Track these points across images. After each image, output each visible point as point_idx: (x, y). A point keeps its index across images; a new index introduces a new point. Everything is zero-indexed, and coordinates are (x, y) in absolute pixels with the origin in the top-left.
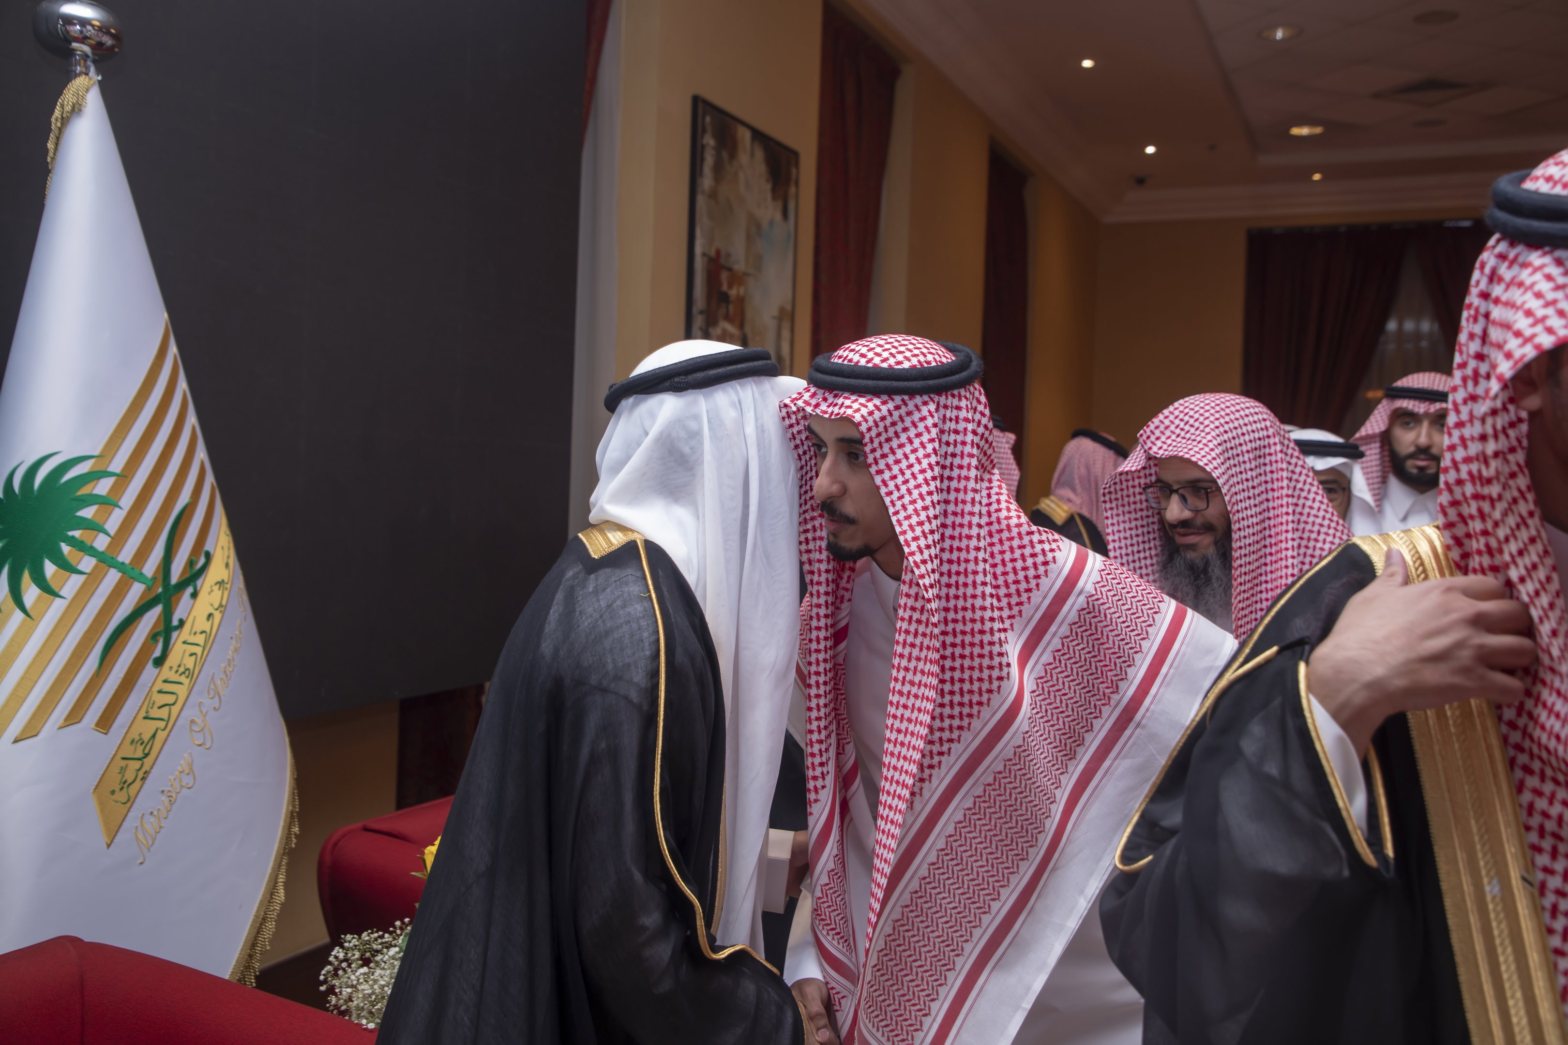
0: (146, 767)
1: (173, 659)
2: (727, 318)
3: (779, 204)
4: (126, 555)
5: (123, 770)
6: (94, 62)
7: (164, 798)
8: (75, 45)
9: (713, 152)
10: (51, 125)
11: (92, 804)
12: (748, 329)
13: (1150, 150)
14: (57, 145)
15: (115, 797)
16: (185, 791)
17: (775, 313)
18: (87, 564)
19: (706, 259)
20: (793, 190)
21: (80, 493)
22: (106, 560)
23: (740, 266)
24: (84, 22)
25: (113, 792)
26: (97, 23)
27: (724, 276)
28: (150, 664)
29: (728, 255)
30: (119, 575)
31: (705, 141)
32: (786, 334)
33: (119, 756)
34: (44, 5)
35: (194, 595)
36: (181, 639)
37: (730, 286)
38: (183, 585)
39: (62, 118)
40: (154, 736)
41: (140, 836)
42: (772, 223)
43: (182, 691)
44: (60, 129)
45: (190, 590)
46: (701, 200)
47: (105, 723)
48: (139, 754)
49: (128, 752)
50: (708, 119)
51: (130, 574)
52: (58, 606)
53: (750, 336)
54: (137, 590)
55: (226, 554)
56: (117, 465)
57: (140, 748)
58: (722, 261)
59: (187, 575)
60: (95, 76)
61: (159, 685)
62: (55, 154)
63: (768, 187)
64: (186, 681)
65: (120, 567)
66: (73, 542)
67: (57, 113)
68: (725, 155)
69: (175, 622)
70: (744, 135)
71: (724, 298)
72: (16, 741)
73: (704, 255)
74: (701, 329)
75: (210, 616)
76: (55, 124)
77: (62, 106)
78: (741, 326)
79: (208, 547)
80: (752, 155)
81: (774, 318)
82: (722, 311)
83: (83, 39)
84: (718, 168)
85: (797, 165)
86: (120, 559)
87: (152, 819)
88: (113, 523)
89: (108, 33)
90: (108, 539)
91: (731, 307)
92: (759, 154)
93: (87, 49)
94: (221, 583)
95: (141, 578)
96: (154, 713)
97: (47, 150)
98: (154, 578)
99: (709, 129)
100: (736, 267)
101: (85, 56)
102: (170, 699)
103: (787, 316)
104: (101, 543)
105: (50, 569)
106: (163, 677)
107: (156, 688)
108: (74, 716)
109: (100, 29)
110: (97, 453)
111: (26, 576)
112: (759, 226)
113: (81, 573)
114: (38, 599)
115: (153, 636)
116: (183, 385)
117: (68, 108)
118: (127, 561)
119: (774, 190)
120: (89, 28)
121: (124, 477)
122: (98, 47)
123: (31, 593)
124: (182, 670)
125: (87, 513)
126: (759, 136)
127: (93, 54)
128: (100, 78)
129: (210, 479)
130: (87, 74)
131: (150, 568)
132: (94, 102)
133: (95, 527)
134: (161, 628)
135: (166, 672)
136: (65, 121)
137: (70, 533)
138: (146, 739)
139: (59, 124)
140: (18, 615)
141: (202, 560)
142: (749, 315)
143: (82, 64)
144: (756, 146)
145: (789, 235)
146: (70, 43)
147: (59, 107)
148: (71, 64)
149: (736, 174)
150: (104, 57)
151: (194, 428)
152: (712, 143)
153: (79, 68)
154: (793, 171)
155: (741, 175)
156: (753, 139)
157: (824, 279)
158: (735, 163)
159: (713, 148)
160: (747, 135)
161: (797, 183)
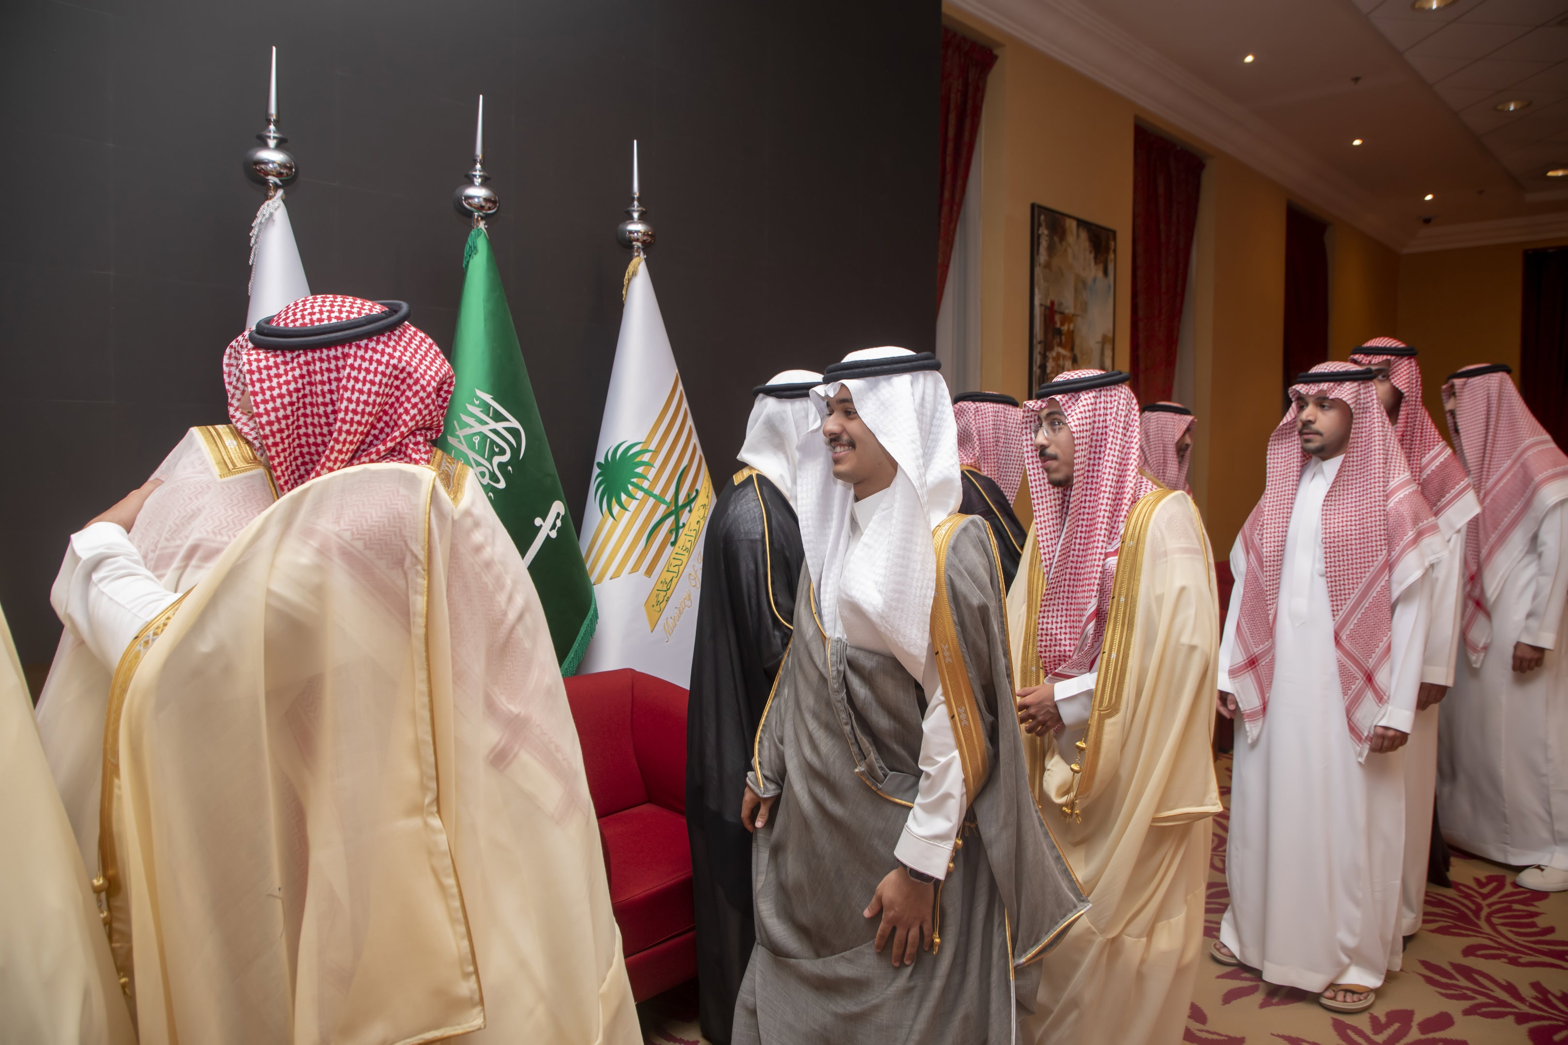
0: (668, 595)
1: (680, 543)
2: (1060, 344)
3: (1101, 266)
4: (657, 491)
5: (657, 596)
6: (643, 249)
7: (677, 610)
8: (634, 243)
9: (1046, 238)
10: (624, 282)
11: (643, 611)
12: (1077, 351)
13: (1429, 197)
14: (627, 291)
15: (654, 608)
16: (687, 608)
17: (1099, 339)
18: (640, 495)
19: (1043, 308)
20: (1112, 256)
21: (636, 460)
22: (648, 493)
23: (1069, 310)
24: (637, 232)
25: (653, 606)
26: (643, 231)
27: (1057, 318)
28: (669, 544)
29: (1061, 304)
30: (654, 500)
31: (1040, 232)
32: (1108, 353)
33: (655, 589)
34: (621, 226)
35: (690, 511)
36: (684, 533)
37: (1062, 324)
38: (684, 506)
40: (672, 580)
41: (666, 628)
42: (1095, 280)
43: (685, 559)
44: (628, 284)
45: (688, 508)
46: (1038, 270)
47: (649, 572)
48: (666, 589)
49: (660, 587)
50: (1042, 217)
51: (659, 499)
52: (627, 515)
53: (1079, 355)
54: (662, 508)
55: (707, 491)
56: (652, 447)
57: (665, 586)
58: (1056, 308)
59: (687, 501)
60: (642, 256)
61: (674, 556)
62: (626, 296)
63: (1092, 255)
64: (687, 554)
65: (655, 496)
66: (633, 484)
67: (626, 277)
68: (1056, 239)
69: (681, 525)
70: (1072, 225)
71: (1059, 332)
72: (611, 579)
73: (1041, 305)
74: (1040, 353)
75: (698, 522)
76: (626, 282)
77: (629, 273)
78: (1072, 350)
79: (698, 487)
80: (1078, 236)
81: (1098, 343)
82: (1057, 340)
83: (637, 240)
84: (1051, 249)
85: (1115, 239)
86: (655, 492)
87: (672, 620)
88: (651, 475)
89: (648, 235)
90: (649, 483)
91: (1063, 337)
92: (1084, 235)
93: (639, 244)
94: (704, 506)
95: (664, 502)
96: (672, 569)
97: (623, 295)
98: (671, 502)
99: (1043, 224)
100: (1067, 311)
101: (639, 248)
102: (679, 562)
103: (1109, 341)
104: (646, 484)
105: (624, 497)
106: (675, 551)
107: (672, 557)
108: (635, 569)
109: (644, 233)
110: (643, 441)
111: (614, 500)
112: (1084, 283)
113: (637, 499)
114: (619, 511)
115: (671, 531)
116: (685, 405)
117: (631, 274)
118: (658, 494)
119: (1096, 258)
120: (640, 234)
121: (656, 452)
122: (644, 242)
123: (616, 509)
124: (684, 548)
125: (640, 470)
126: (1081, 223)
127: (643, 245)
128: (645, 257)
129: (699, 452)
130: (639, 256)
131: (669, 497)
132: (643, 268)
133: (643, 477)
134: (674, 527)
135: (677, 549)
136: (629, 280)
137: (632, 480)
138: (668, 582)
140: (611, 519)
141: (694, 494)
142: (1077, 342)
143: (637, 252)
144: (1081, 230)
145: (1109, 286)
146: (632, 242)
147: (627, 274)
148: (633, 252)
149: (1065, 250)
150: (647, 247)
151: (690, 427)
152: (1046, 232)
153: (636, 254)
154: (1112, 244)
155: (1069, 250)
156: (1078, 226)
157: (1141, 314)
158: (1064, 243)
159: (1047, 236)
160: (1074, 224)
161: (1115, 251)
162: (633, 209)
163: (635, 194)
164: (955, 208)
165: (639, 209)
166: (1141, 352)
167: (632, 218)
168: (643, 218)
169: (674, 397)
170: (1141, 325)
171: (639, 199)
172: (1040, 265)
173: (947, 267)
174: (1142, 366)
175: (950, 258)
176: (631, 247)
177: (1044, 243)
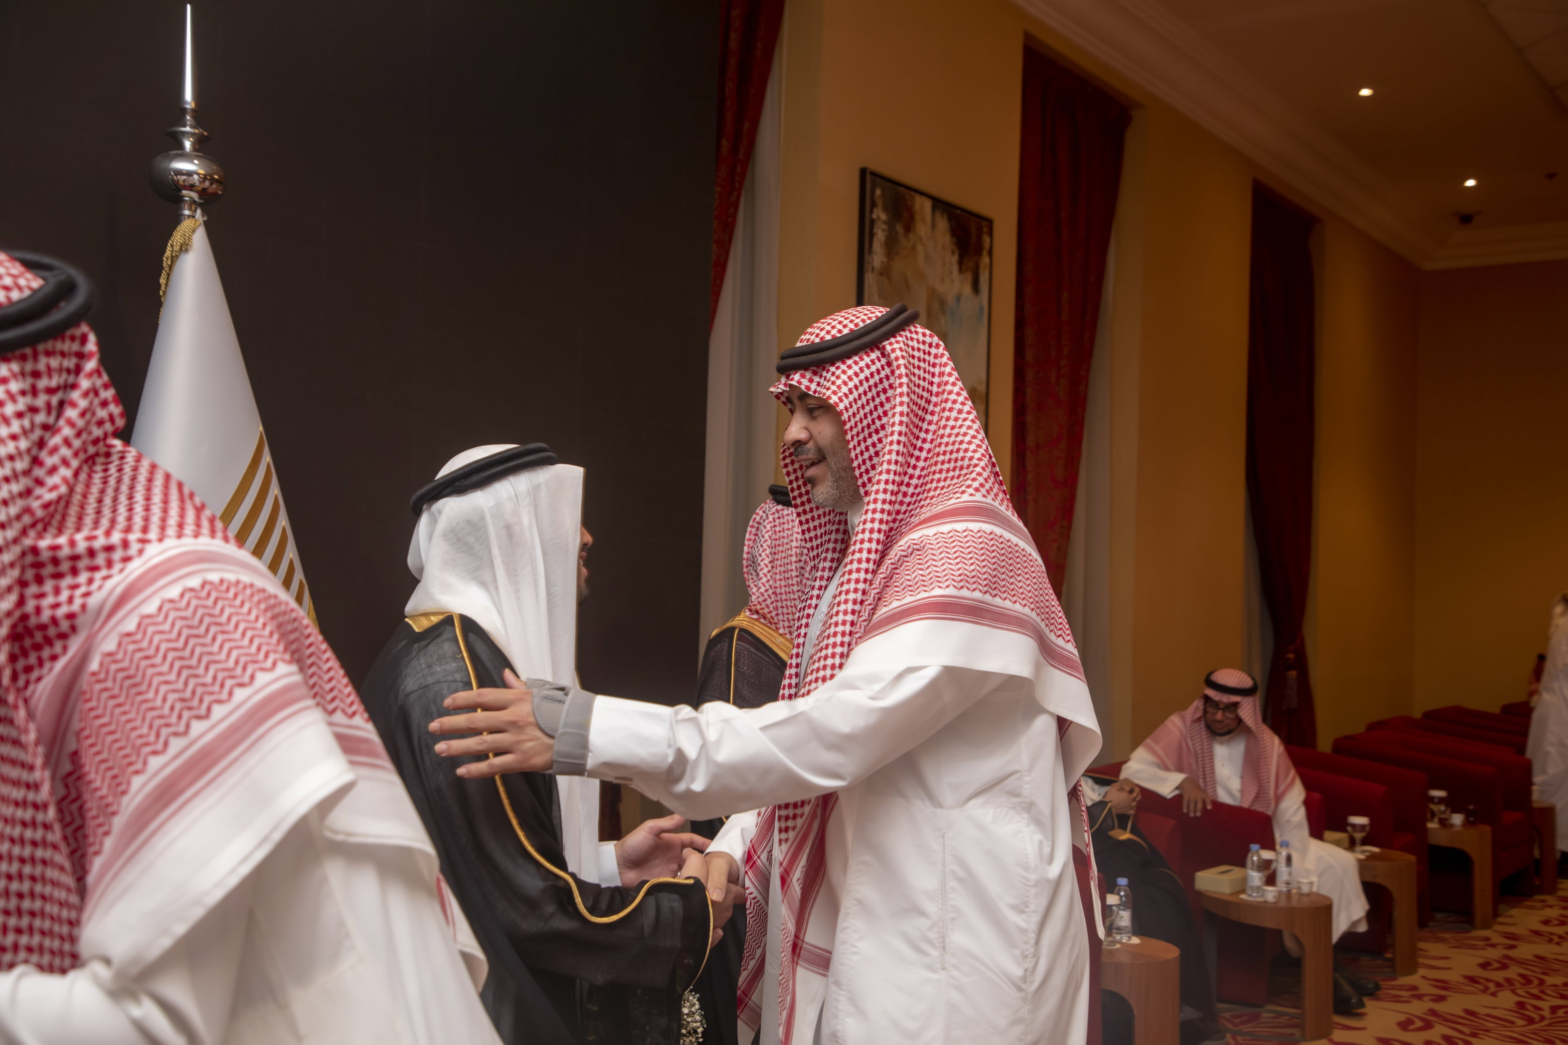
3: (969, 276)
6: (201, 205)
8: (184, 194)
9: (884, 227)
10: (163, 263)
13: (1470, 183)
14: (168, 279)
20: (985, 260)
24: (191, 174)
26: (202, 172)
31: (874, 216)
34: (158, 158)
39: (172, 256)
42: (959, 298)
44: (171, 266)
50: (878, 192)
60: (199, 216)
62: (166, 288)
63: (956, 258)
67: (168, 253)
68: (899, 228)
70: (923, 206)
76: (166, 263)
77: (172, 246)
80: (933, 225)
83: (191, 187)
84: (891, 245)
85: (991, 234)
89: (213, 181)
92: (943, 224)
93: (195, 195)
97: (160, 286)
99: (880, 202)
101: (195, 202)
109: (204, 178)
112: (942, 302)
116: (275, 490)
117: (177, 248)
119: (960, 263)
120: (196, 177)
122: (203, 193)
126: (939, 204)
127: (200, 198)
128: (205, 219)
129: (299, 574)
130: (193, 216)
132: (199, 239)
136: (174, 259)
139: (169, 263)
143: (190, 209)
144: (938, 214)
145: (981, 309)
146: (180, 191)
147: (169, 248)
148: (181, 209)
149: (914, 248)
150: (207, 201)
151: (284, 530)
152: (883, 216)
153: (187, 212)
154: (986, 239)
155: (920, 249)
156: (934, 208)
157: (1029, 355)
158: (911, 236)
159: (885, 223)
160: (928, 204)
161: (990, 253)
162: (183, 129)
163: (187, 103)
164: (739, 169)
165: (197, 131)
166: (1029, 418)
167: (181, 147)
168: (203, 148)
169: (254, 475)
170: (1030, 375)
171: (195, 112)
172: (873, 269)
173: (721, 267)
174: (1031, 441)
175: (727, 253)
176: (178, 200)
177: (880, 235)
